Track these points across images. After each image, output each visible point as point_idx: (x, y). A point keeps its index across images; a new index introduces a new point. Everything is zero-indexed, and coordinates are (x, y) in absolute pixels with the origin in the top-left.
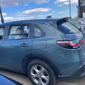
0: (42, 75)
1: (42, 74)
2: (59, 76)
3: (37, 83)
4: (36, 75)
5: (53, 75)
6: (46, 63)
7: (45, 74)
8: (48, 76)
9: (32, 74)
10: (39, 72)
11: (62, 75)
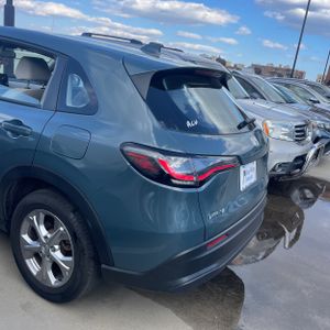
0: (54, 250)
1: (57, 247)
2: (103, 266)
3: (35, 273)
4: (36, 244)
5: (87, 256)
6: (74, 212)
7: (66, 248)
8: (69, 259)
9: (26, 237)
10: (49, 236)
11: (113, 266)
